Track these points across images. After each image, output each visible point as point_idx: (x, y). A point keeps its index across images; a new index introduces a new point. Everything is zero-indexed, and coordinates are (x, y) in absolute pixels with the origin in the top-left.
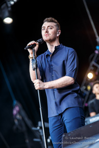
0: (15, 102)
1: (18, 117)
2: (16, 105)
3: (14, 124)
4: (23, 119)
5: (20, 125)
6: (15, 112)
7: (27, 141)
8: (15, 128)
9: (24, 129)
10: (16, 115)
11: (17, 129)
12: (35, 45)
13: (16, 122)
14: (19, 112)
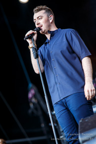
0: (31, 85)
1: (34, 100)
2: (31, 88)
3: (29, 107)
4: (39, 102)
5: (36, 109)
6: (30, 95)
7: (43, 125)
8: (30, 111)
9: (40, 113)
10: (31, 98)
11: (33, 113)
12: (33, 34)
13: (31, 105)
14: (34, 96)
